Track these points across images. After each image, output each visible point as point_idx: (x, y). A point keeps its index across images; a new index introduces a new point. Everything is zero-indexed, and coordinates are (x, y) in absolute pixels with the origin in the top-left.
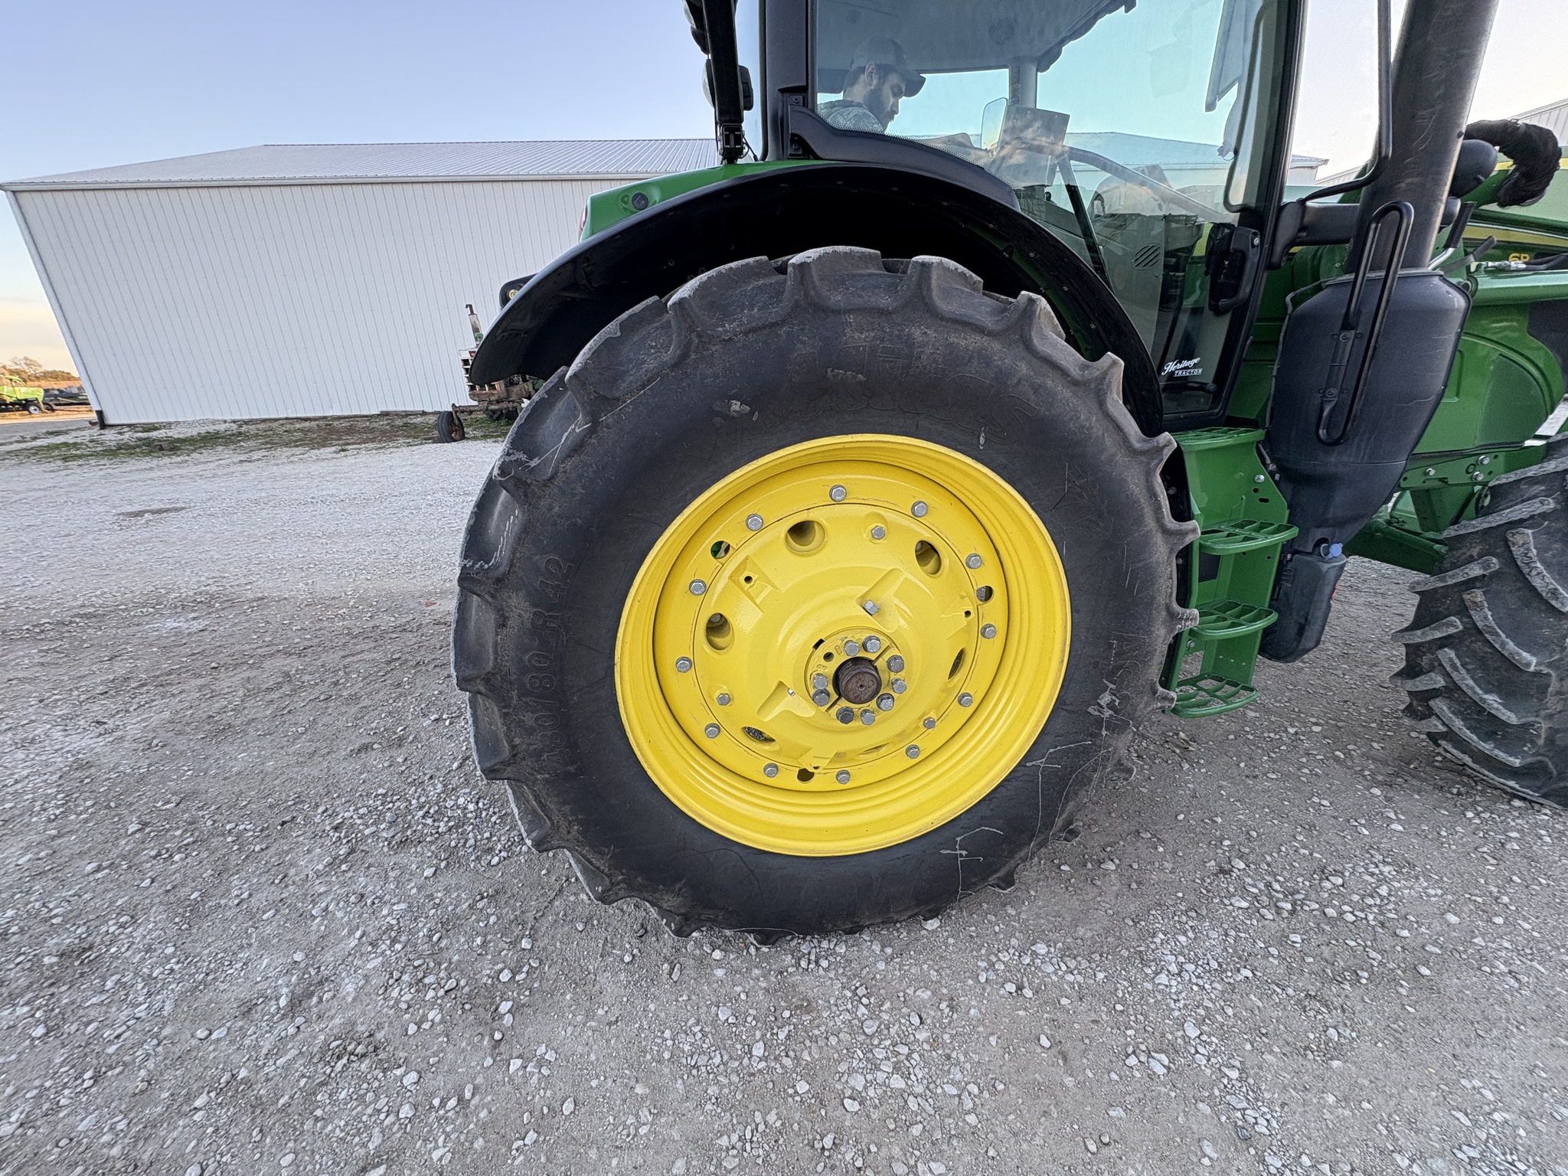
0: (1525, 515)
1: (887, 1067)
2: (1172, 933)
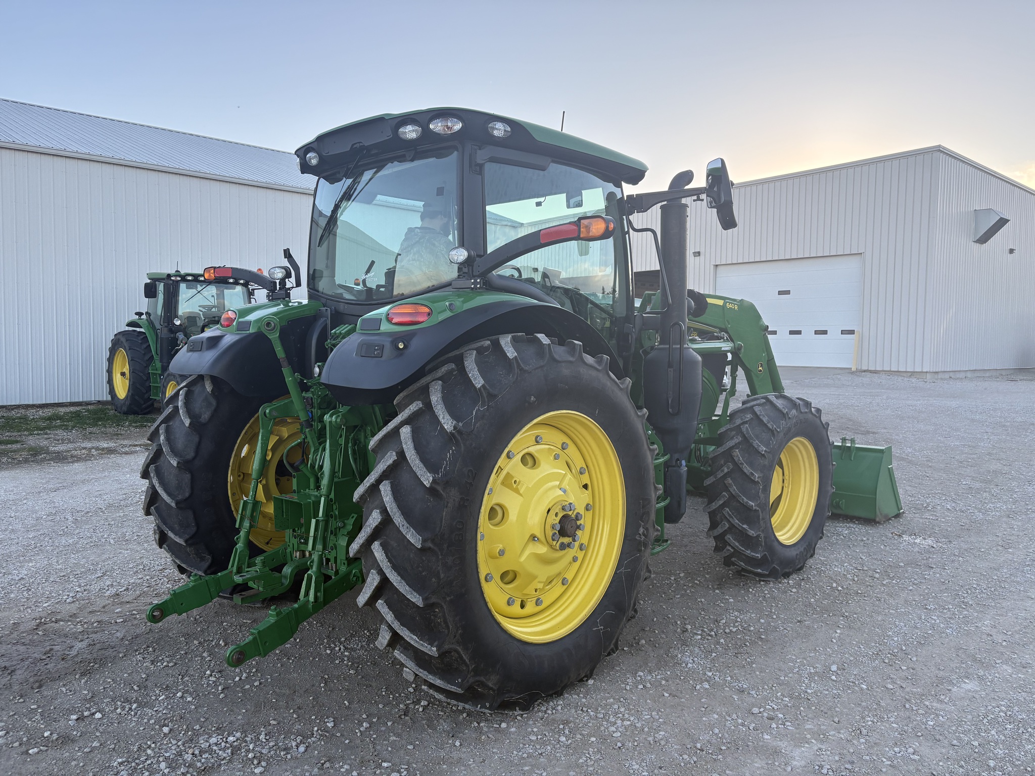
0: (734, 444)
1: (619, 722)
2: (683, 652)
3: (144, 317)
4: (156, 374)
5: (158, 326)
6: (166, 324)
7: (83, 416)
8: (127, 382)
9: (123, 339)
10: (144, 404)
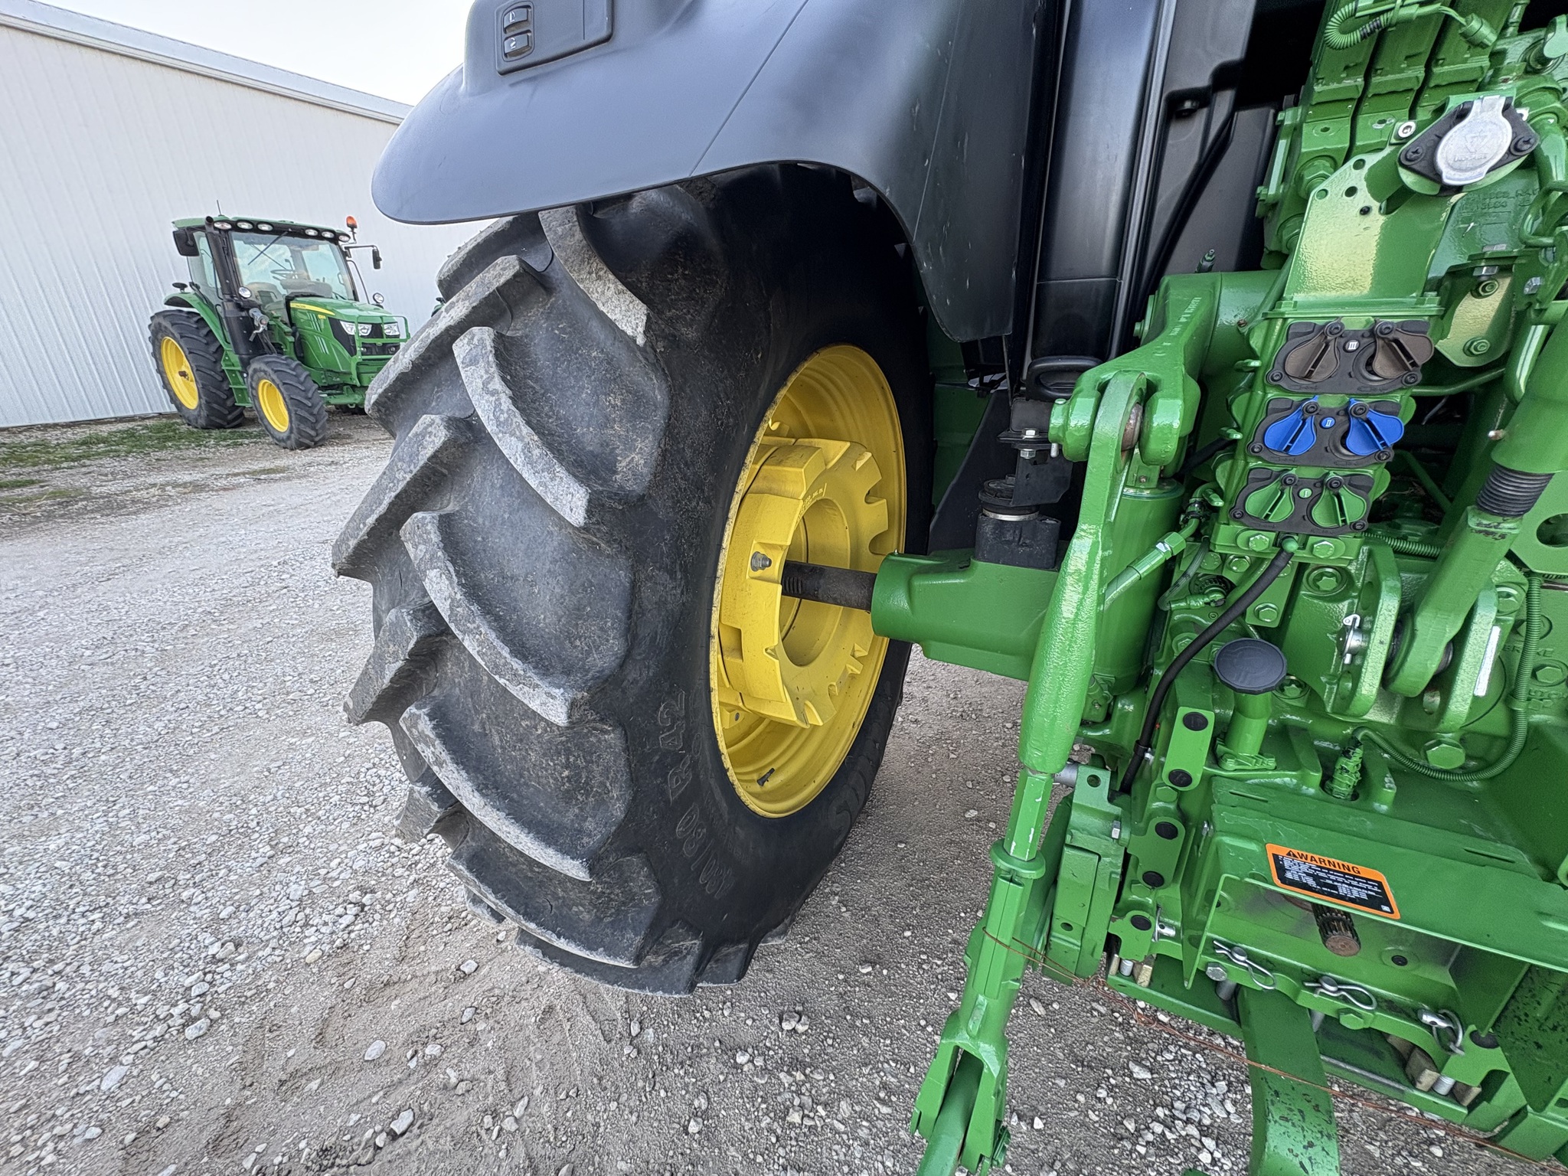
3: (188, 289)
4: (233, 371)
5: (214, 301)
6: (228, 297)
7: (140, 436)
8: (194, 385)
9: (166, 323)
10: (230, 413)
